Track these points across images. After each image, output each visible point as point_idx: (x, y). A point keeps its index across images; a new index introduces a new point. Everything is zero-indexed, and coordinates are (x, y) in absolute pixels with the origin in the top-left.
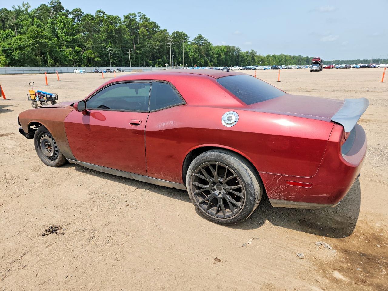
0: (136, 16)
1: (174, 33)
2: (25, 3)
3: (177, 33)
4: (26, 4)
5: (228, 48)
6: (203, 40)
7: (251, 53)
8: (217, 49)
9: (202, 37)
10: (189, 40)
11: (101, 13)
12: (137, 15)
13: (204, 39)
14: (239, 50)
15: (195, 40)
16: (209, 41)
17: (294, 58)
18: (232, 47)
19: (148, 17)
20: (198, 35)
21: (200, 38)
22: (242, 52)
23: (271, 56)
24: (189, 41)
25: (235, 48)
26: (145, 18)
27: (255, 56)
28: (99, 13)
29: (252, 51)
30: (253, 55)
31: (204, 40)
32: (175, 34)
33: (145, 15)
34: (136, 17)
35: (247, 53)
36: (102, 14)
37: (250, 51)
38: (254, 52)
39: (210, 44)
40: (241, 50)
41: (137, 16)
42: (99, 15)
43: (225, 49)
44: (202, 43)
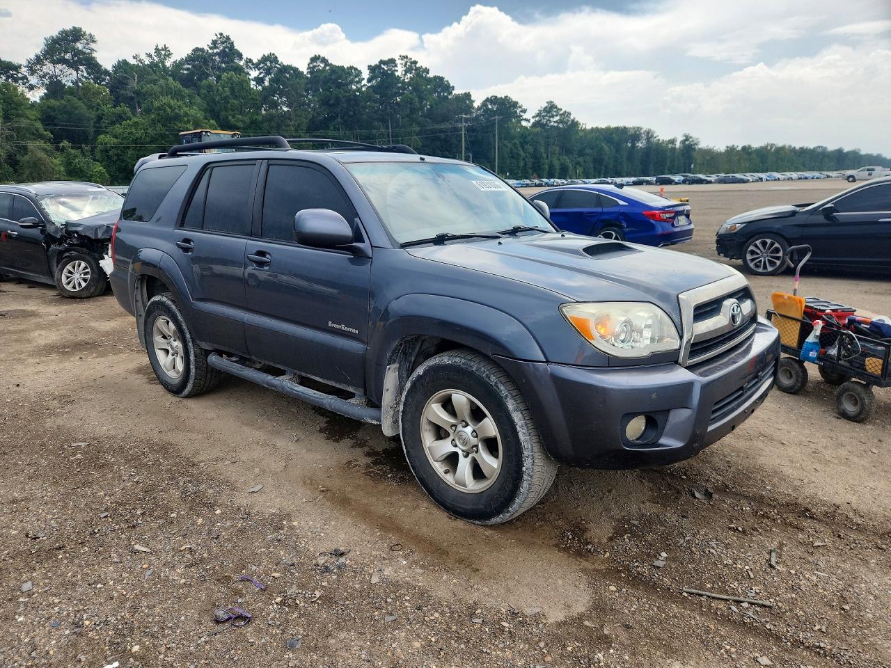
0: (396, 66)
1: (487, 100)
2: (160, 48)
3: (493, 100)
4: (163, 50)
5: (622, 131)
6: (557, 115)
7: (683, 142)
8: (594, 134)
9: (556, 107)
10: (525, 116)
11: (319, 63)
12: (398, 62)
13: (562, 112)
14: (652, 136)
15: (538, 115)
16: (572, 117)
17: (803, 152)
18: (634, 128)
19: (424, 67)
20: (547, 105)
21: (551, 108)
22: (659, 140)
23: (740, 148)
24: (526, 120)
25: (642, 132)
26: (417, 69)
27: (694, 149)
28: (315, 64)
29: (687, 138)
30: (690, 146)
31: (561, 115)
32: (488, 104)
33: (415, 62)
34: (396, 69)
35: (673, 141)
36: (322, 65)
37: (680, 138)
38: (693, 141)
39: (575, 124)
40: (655, 135)
41: (399, 66)
42: (315, 67)
43: (614, 135)
44: (555, 122)
